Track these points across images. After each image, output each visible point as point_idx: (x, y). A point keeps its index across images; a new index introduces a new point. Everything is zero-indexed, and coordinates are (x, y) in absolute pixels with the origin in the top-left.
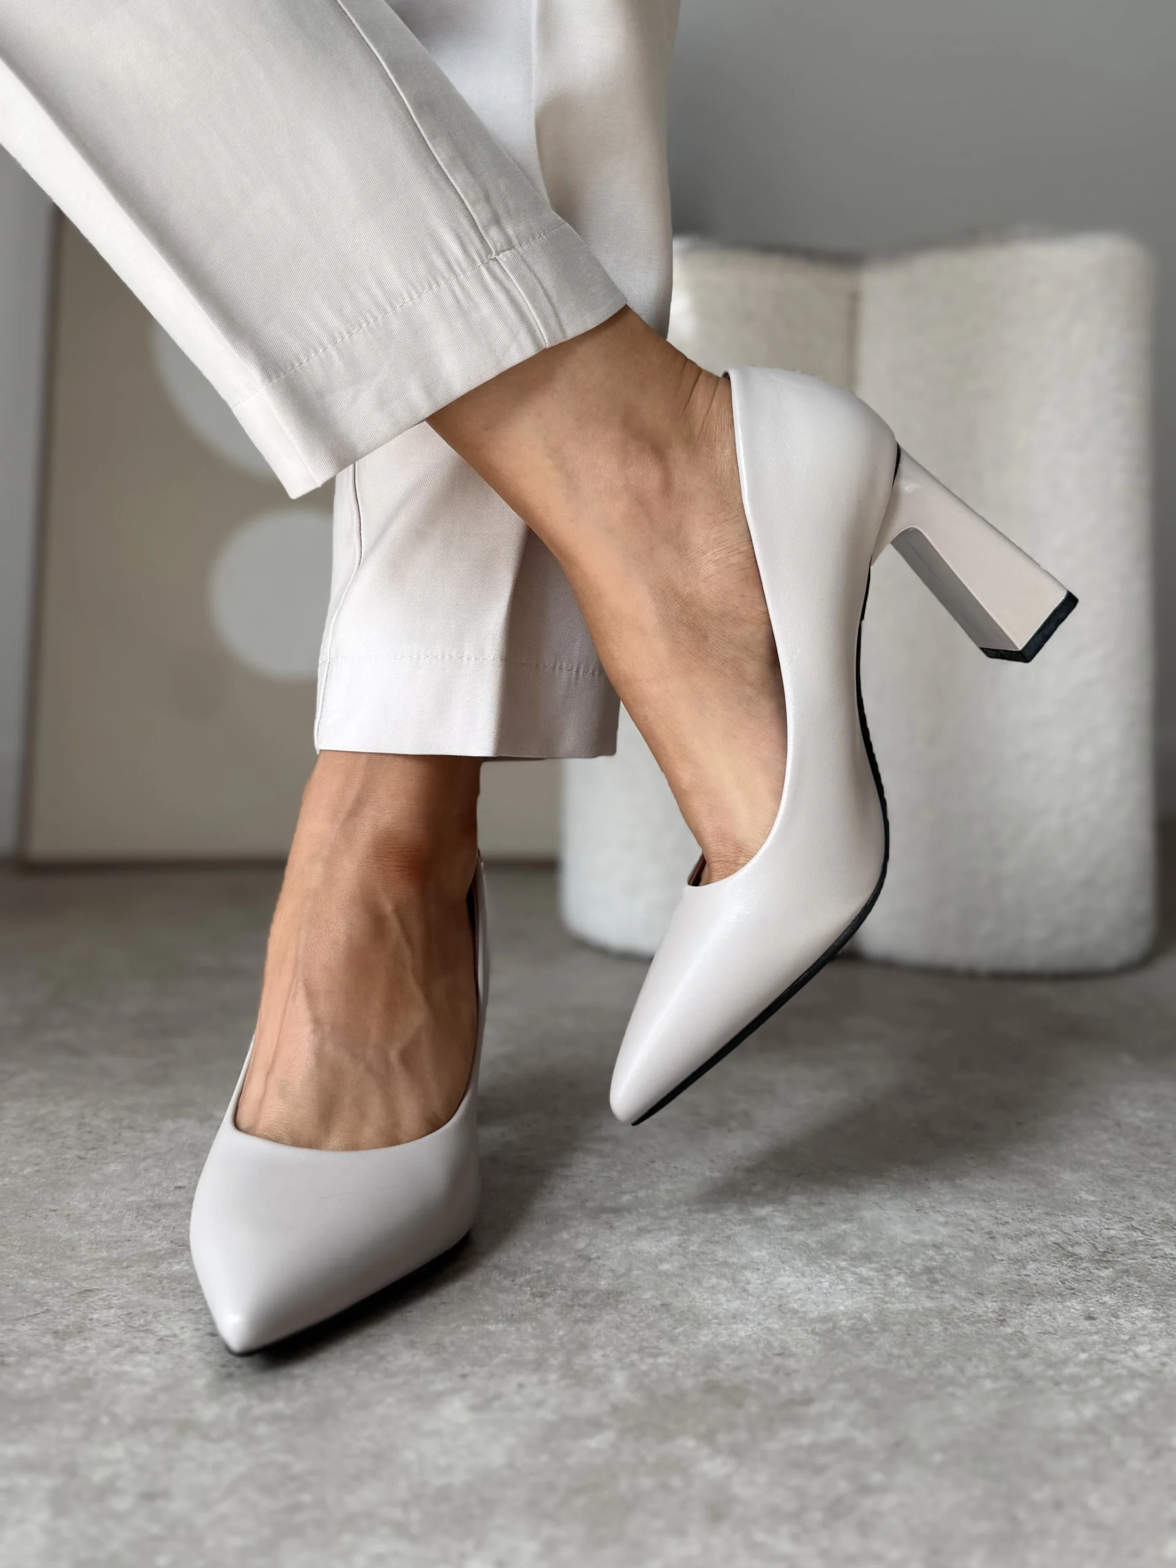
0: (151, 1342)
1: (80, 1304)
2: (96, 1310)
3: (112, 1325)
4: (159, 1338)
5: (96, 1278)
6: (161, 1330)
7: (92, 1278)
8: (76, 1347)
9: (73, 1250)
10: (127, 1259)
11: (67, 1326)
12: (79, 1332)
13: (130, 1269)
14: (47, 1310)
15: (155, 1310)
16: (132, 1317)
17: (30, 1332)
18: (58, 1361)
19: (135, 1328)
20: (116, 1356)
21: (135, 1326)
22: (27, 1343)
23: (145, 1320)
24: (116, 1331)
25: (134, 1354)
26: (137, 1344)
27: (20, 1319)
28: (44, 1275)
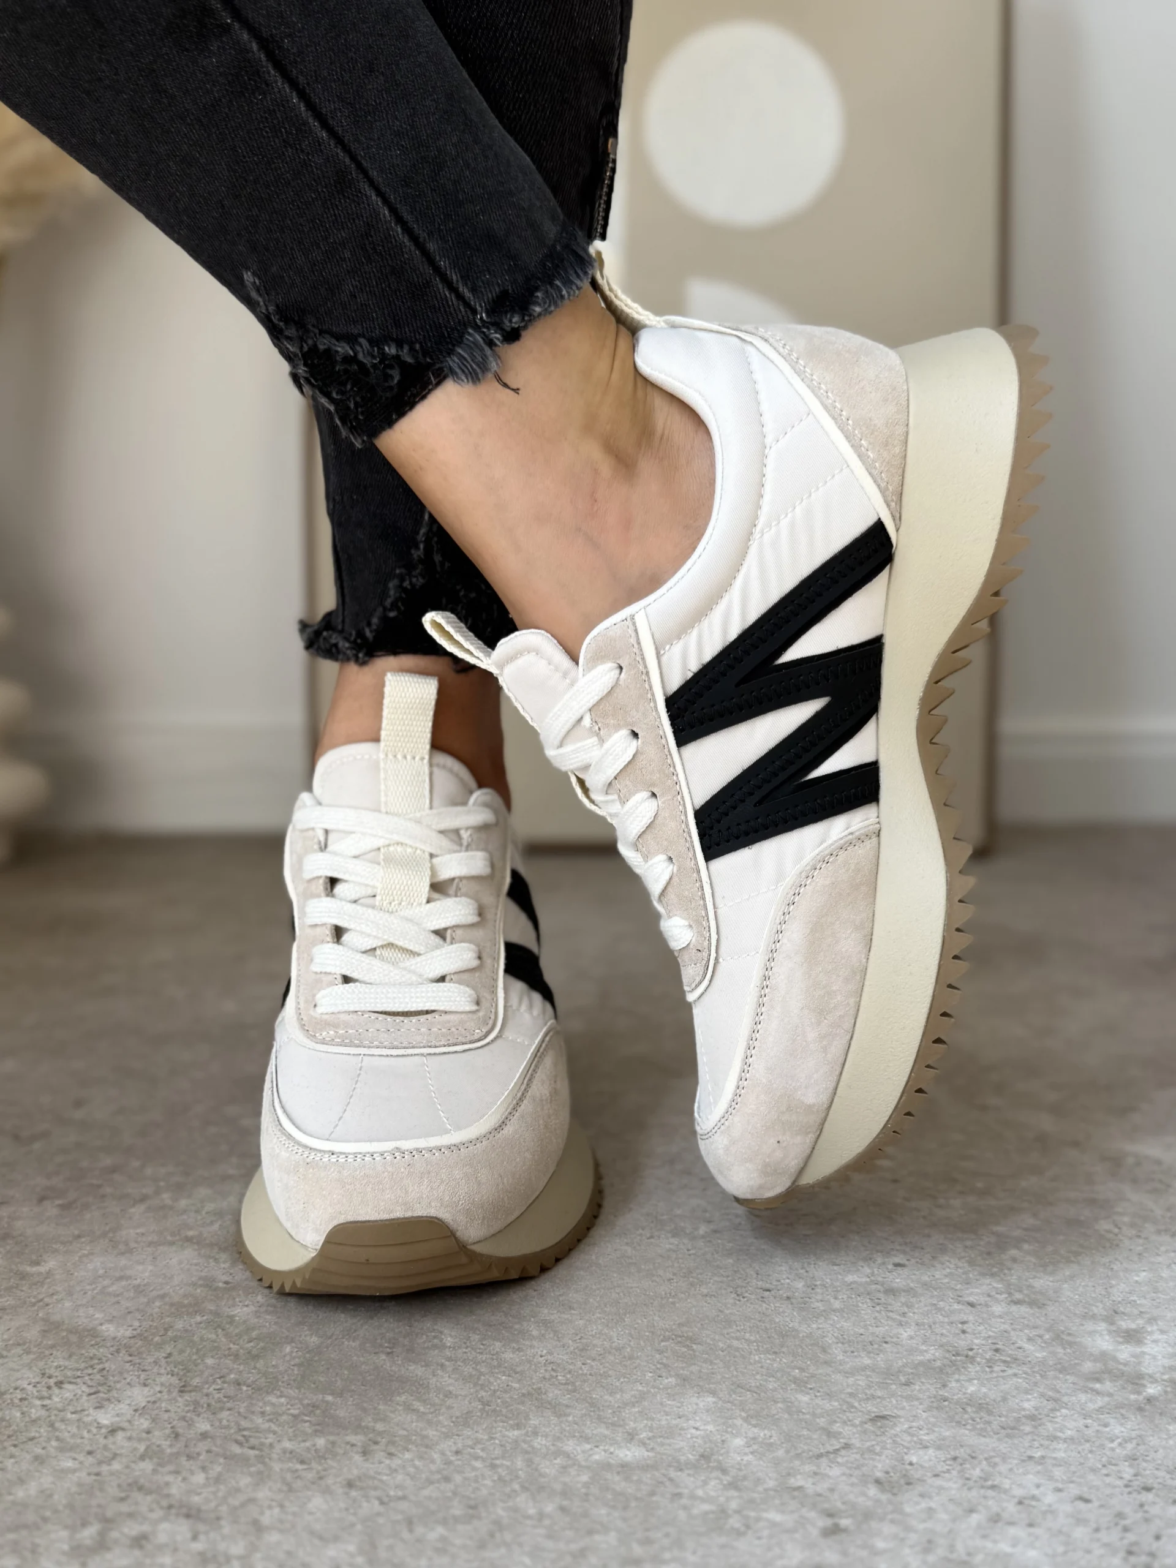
0: (1011, 1507)
1: (884, 1438)
2: (908, 1448)
3: (942, 1474)
4: (1016, 1500)
5: (879, 1397)
6: (1011, 1488)
7: (873, 1397)
8: (918, 1507)
9: (825, 1351)
10: (900, 1371)
11: (887, 1473)
12: (908, 1484)
13: (913, 1387)
14: (846, 1444)
15: (986, 1455)
16: (961, 1465)
17: (844, 1478)
18: (908, 1529)
19: (976, 1481)
20: (979, 1526)
21: (974, 1479)
22: (851, 1497)
23: (982, 1470)
24: (955, 1486)
25: (1000, 1524)
26: (995, 1509)
27: (820, 1456)
28: (811, 1389)
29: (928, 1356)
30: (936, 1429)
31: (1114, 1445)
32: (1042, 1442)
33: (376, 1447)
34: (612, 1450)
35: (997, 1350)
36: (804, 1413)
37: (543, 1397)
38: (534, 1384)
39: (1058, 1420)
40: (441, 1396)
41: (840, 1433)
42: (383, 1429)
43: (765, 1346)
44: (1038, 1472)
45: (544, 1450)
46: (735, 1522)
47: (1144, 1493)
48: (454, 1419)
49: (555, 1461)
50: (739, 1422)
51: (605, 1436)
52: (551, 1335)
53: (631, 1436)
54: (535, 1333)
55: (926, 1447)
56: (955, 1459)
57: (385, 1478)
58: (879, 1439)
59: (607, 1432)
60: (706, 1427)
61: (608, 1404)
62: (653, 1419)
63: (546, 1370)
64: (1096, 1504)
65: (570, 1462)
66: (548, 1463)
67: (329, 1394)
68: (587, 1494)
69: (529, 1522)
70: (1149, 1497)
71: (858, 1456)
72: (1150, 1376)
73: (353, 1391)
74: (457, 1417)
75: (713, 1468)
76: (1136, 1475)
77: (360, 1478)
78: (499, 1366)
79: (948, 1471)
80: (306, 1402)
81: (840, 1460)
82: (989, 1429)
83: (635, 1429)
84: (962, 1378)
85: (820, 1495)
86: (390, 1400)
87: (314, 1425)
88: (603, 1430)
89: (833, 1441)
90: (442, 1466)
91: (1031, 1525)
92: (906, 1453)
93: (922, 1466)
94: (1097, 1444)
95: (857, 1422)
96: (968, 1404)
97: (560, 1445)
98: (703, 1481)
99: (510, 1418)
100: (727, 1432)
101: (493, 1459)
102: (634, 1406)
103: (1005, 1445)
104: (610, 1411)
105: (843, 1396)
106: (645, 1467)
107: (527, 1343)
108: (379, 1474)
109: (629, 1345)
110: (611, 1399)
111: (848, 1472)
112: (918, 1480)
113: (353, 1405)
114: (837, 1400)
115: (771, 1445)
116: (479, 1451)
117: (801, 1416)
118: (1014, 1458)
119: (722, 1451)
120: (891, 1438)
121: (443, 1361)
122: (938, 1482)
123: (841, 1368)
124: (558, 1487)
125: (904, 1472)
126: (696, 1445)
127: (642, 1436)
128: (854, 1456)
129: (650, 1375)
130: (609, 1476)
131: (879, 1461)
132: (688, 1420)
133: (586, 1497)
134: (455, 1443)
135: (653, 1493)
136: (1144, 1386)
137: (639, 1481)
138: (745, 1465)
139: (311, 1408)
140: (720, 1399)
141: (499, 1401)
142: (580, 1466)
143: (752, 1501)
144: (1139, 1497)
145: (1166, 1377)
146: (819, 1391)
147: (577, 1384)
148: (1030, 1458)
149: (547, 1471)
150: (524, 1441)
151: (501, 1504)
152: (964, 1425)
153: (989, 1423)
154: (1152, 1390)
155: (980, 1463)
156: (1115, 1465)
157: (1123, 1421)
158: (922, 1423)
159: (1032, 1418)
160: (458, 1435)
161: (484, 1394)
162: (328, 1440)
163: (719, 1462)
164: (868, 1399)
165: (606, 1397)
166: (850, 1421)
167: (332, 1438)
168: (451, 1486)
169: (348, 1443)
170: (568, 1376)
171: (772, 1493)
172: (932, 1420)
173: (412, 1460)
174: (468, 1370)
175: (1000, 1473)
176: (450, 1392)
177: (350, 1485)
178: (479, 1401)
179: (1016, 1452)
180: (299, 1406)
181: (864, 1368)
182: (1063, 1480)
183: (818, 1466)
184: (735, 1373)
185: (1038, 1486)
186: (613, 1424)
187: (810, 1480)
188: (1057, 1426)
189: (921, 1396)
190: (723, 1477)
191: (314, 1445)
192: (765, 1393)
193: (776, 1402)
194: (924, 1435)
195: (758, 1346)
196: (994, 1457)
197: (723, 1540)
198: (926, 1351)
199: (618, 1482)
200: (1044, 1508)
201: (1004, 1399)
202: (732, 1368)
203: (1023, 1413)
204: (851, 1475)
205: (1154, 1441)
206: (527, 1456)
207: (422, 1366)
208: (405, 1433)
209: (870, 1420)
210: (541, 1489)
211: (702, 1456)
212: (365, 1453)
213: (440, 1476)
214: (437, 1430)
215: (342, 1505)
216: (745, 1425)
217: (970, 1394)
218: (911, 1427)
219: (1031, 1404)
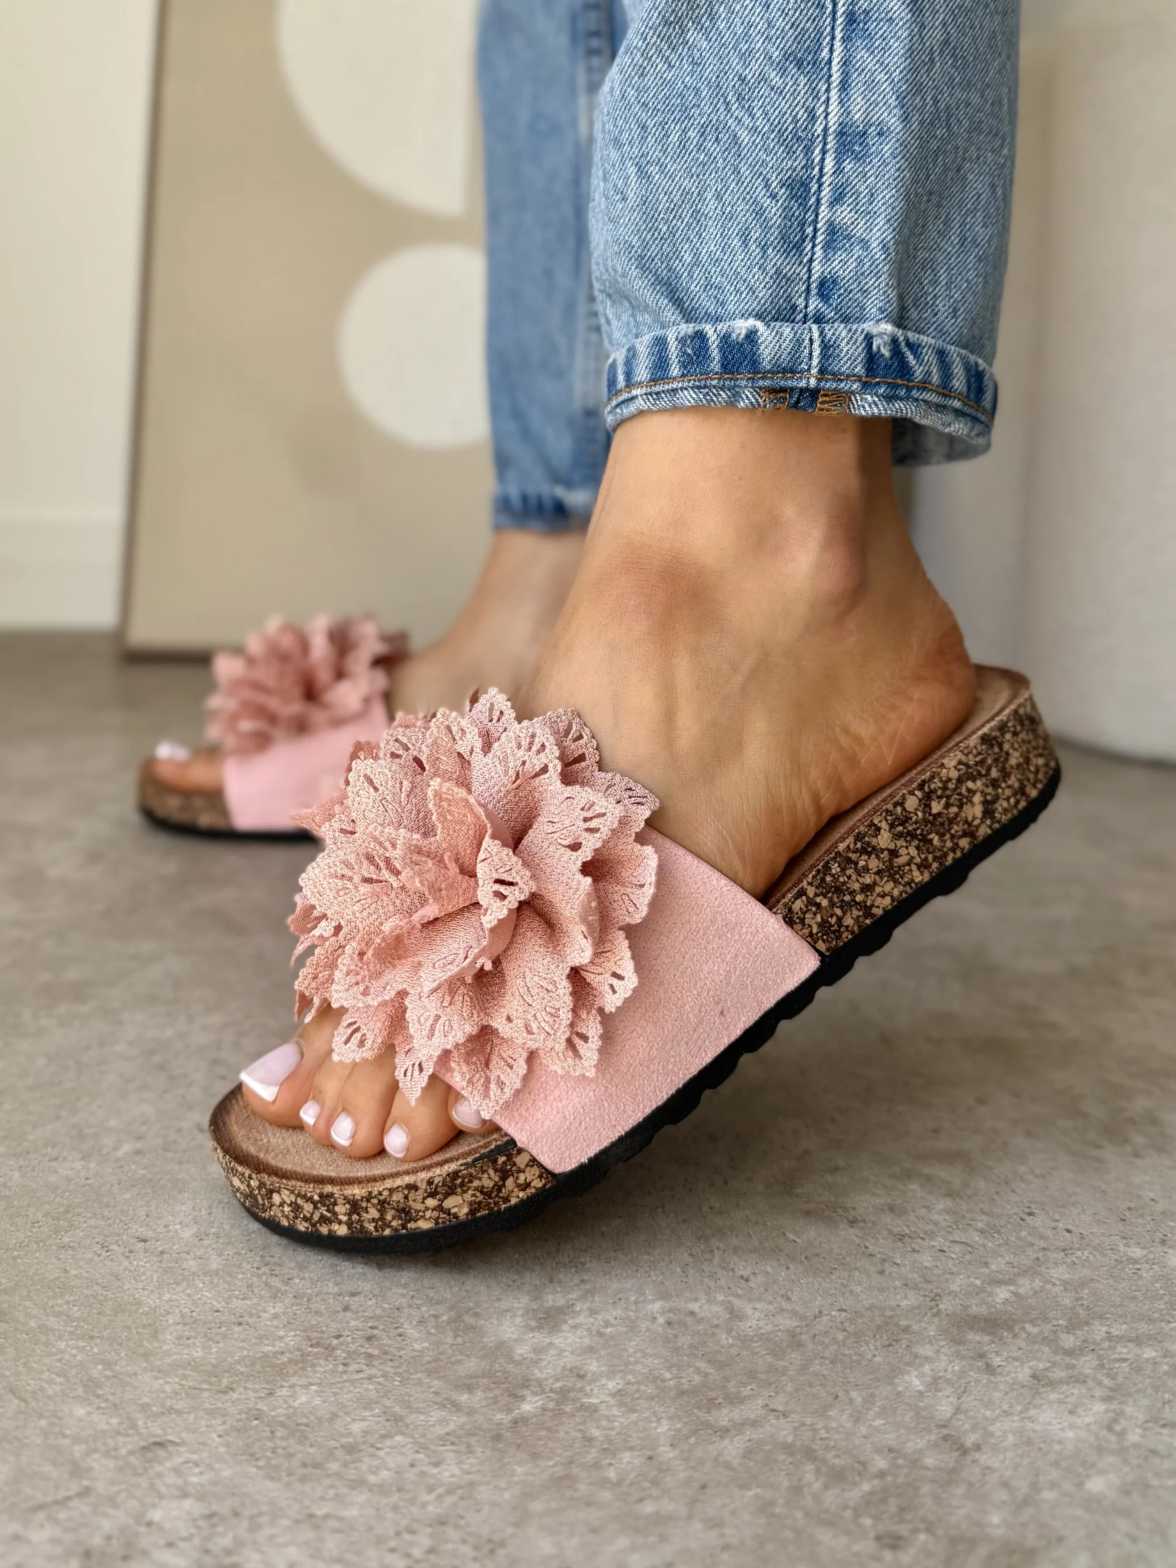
1: (140, 1480)
2: (161, 1497)
3: (179, 1543)
5: (176, 1412)
7: (170, 1411)
10: (228, 1370)
13: (230, 1395)
14: (86, 1488)
16: (213, 1526)
17: (47, 1546)
29: (280, 1345)
32: (341, 1490)
35: (369, 1338)
36: (65, 1437)
39: (381, 1453)
41: (90, 1470)
43: (86, 1327)
55: (185, 1495)
56: (210, 1516)
72: (540, 1384)
82: (285, 1467)
84: (300, 1381)
89: (73, 1484)
94: (410, 1494)
95: (123, 1451)
96: (283, 1425)
103: (290, 1495)
105: (132, 1408)
111: (59, 1535)
112: (143, 1550)
114: (121, 1415)
117: (58, 1441)
118: (288, 1518)
122: (166, 1556)
123: (159, 1362)
136: (522, 1398)
145: (558, 1385)
146: (107, 1400)
148: (311, 1516)
152: (258, 1459)
153: (291, 1456)
154: (528, 1406)
155: (240, 1523)
157: (464, 1457)
159: (351, 1449)
166: (116, 1450)
172: (222, 1450)
179: (297, 1508)
181: (188, 1364)
188: (376, 1462)
196: (262, 1514)
198: (281, 1338)
201: (334, 1416)
203: (344, 1440)
209: (144, 1448)
217: (295, 1409)
218: (186, 1462)
219: (363, 1425)
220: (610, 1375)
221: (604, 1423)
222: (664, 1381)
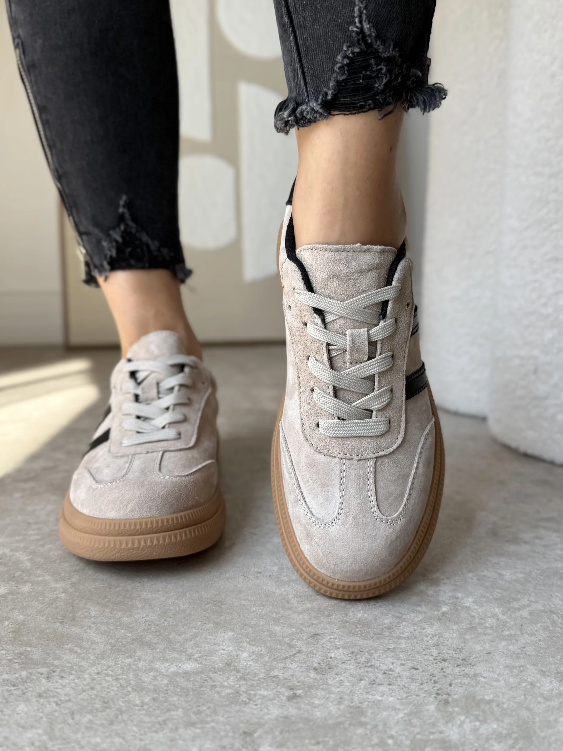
0: (380, 676)
1: (317, 646)
2: (330, 650)
3: (346, 662)
4: (383, 672)
5: (315, 624)
6: (380, 666)
7: (312, 624)
8: (335, 681)
9: (288, 602)
11: (320, 664)
12: (330, 668)
14: (299, 650)
15: (367, 650)
16: (355, 656)
17: (298, 669)
18: (330, 692)
19: (363, 664)
20: (365, 688)
21: (362, 662)
22: (302, 678)
23: (366, 658)
24: (352, 667)
25: (375, 685)
26: (373, 678)
27: (285, 658)
28: (281, 623)
30: (343, 638)
31: (429, 638)
32: (394, 640)
33: (55, 674)
34: (180, 665)
36: (278, 636)
37: (144, 639)
38: (139, 633)
39: (401, 628)
40: (89, 643)
41: (296, 645)
42: (59, 663)
43: (259, 602)
44: (392, 656)
45: (144, 668)
46: (244, 697)
47: (443, 662)
48: (96, 655)
49: (150, 674)
50: (245, 644)
51: (176, 658)
52: (148, 606)
53: (190, 657)
54: (139, 606)
55: (338, 648)
56: (352, 653)
57: (59, 690)
58: (315, 646)
59: (177, 656)
60: (228, 649)
61: (177, 641)
62: (201, 647)
63: (145, 625)
64: (421, 670)
65: (158, 673)
66: (146, 675)
67: (29, 647)
68: (166, 690)
69: (136, 708)
70: (446, 664)
71: (305, 657)
72: (444, 602)
73: (42, 644)
74: (98, 654)
75: (233, 670)
76: (439, 654)
77: (45, 692)
78: (120, 625)
79: (349, 660)
80: (16, 652)
81: (296, 659)
82: (368, 636)
83: (192, 653)
84: (355, 610)
85: (286, 679)
86: (62, 648)
87: (21, 664)
88: (175, 655)
89: (293, 650)
90: (90, 681)
91: (390, 685)
92: (329, 652)
93: (336, 659)
94: (420, 639)
95: (304, 638)
96: (358, 624)
97: (152, 664)
98: (227, 677)
99: (127, 653)
100: (239, 650)
101: (117, 675)
102: (191, 640)
103: (376, 643)
104: (179, 644)
105: (297, 625)
106: (197, 673)
107: (136, 611)
108: (56, 688)
109: (189, 608)
110: (179, 638)
111: (300, 665)
112: (335, 666)
113: (42, 651)
114: (294, 628)
115: (261, 655)
116: (110, 672)
117: (277, 638)
118: (381, 650)
119: (237, 661)
120: (321, 645)
121: (90, 624)
122: (344, 666)
123: (296, 610)
124: (151, 687)
125: (328, 663)
126: (224, 658)
127: (196, 656)
128: (303, 656)
129: (200, 623)
130: (178, 679)
131: (316, 658)
132: (220, 645)
133: (166, 692)
134: (97, 668)
135: (202, 686)
136: (441, 607)
137: (195, 680)
138: (249, 667)
139: (19, 655)
140: (236, 633)
141: (121, 643)
142: (163, 675)
143: (252, 685)
144: (441, 664)
145: (450, 602)
146: (285, 624)
147: (162, 631)
148: (389, 649)
149: (146, 679)
150: (134, 665)
151: (122, 700)
152: (357, 635)
153: (368, 632)
154: (445, 609)
155: (365, 654)
156: (429, 649)
157: (432, 626)
158: (336, 635)
159: (389, 628)
160: (98, 664)
161: (112, 641)
162: (28, 672)
163: (235, 666)
164: (309, 626)
165: (177, 637)
166: (301, 638)
167: (30, 671)
168: (95, 692)
169: (39, 673)
170: (157, 627)
171: (262, 680)
172: (341, 633)
173: (74, 680)
174: (104, 628)
175: (374, 658)
176: (94, 641)
177: (40, 696)
178: (110, 644)
179: (382, 647)
180: (12, 654)
181: (308, 610)
182: (404, 659)
183: (286, 664)
184: (243, 618)
185: (393, 663)
186: (180, 651)
187: (282, 672)
188: (401, 631)
189: (336, 621)
190: (238, 674)
191: (20, 676)
192: (259, 627)
193: (264, 632)
194: (337, 642)
195: (255, 602)
196: (371, 650)
197: (238, 708)
199: (182, 681)
200: (396, 675)
201: (375, 619)
202: (242, 616)
203: (385, 626)
204: (302, 667)
205: (446, 635)
206: (135, 672)
207: (79, 628)
208: (70, 665)
209: (311, 636)
210: (143, 689)
211: (226, 664)
212: (48, 678)
213: (88, 687)
214: (87, 662)
215: (36, 708)
216: (248, 646)
217: (360, 619)
218: (331, 639)
219: (388, 620)
220: (468, 596)
221: (475, 611)
222: (487, 596)
